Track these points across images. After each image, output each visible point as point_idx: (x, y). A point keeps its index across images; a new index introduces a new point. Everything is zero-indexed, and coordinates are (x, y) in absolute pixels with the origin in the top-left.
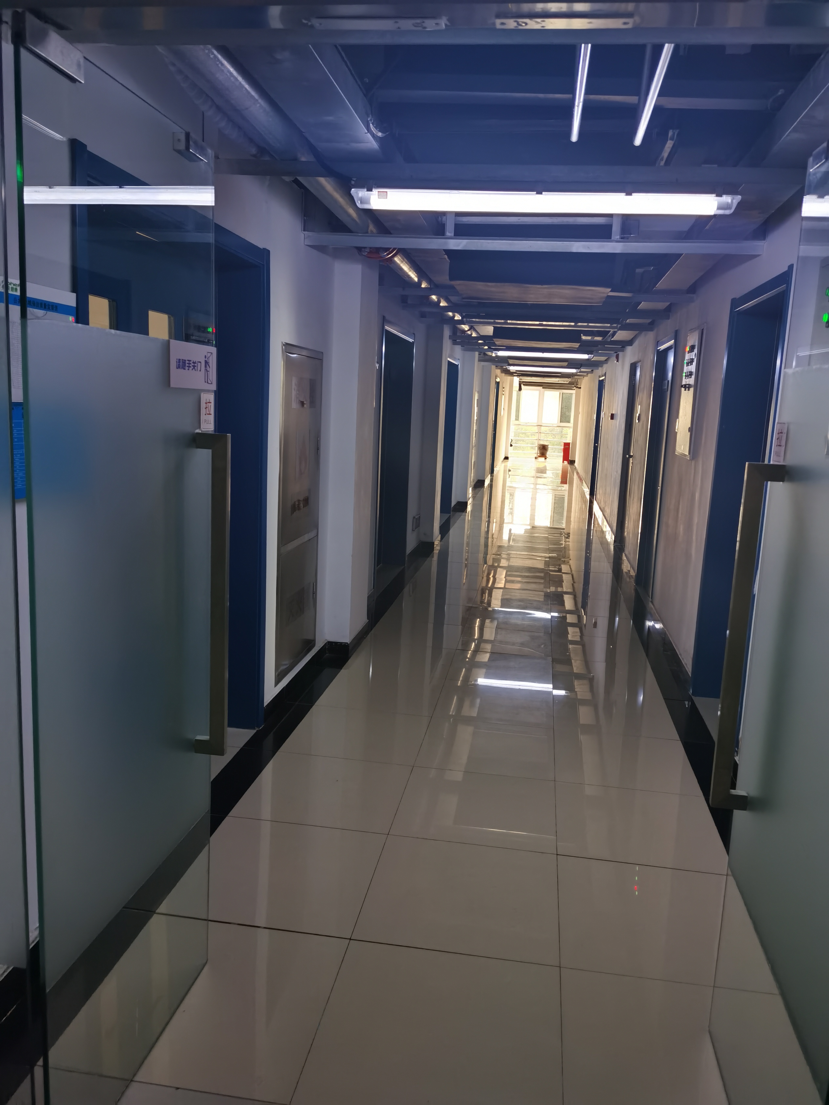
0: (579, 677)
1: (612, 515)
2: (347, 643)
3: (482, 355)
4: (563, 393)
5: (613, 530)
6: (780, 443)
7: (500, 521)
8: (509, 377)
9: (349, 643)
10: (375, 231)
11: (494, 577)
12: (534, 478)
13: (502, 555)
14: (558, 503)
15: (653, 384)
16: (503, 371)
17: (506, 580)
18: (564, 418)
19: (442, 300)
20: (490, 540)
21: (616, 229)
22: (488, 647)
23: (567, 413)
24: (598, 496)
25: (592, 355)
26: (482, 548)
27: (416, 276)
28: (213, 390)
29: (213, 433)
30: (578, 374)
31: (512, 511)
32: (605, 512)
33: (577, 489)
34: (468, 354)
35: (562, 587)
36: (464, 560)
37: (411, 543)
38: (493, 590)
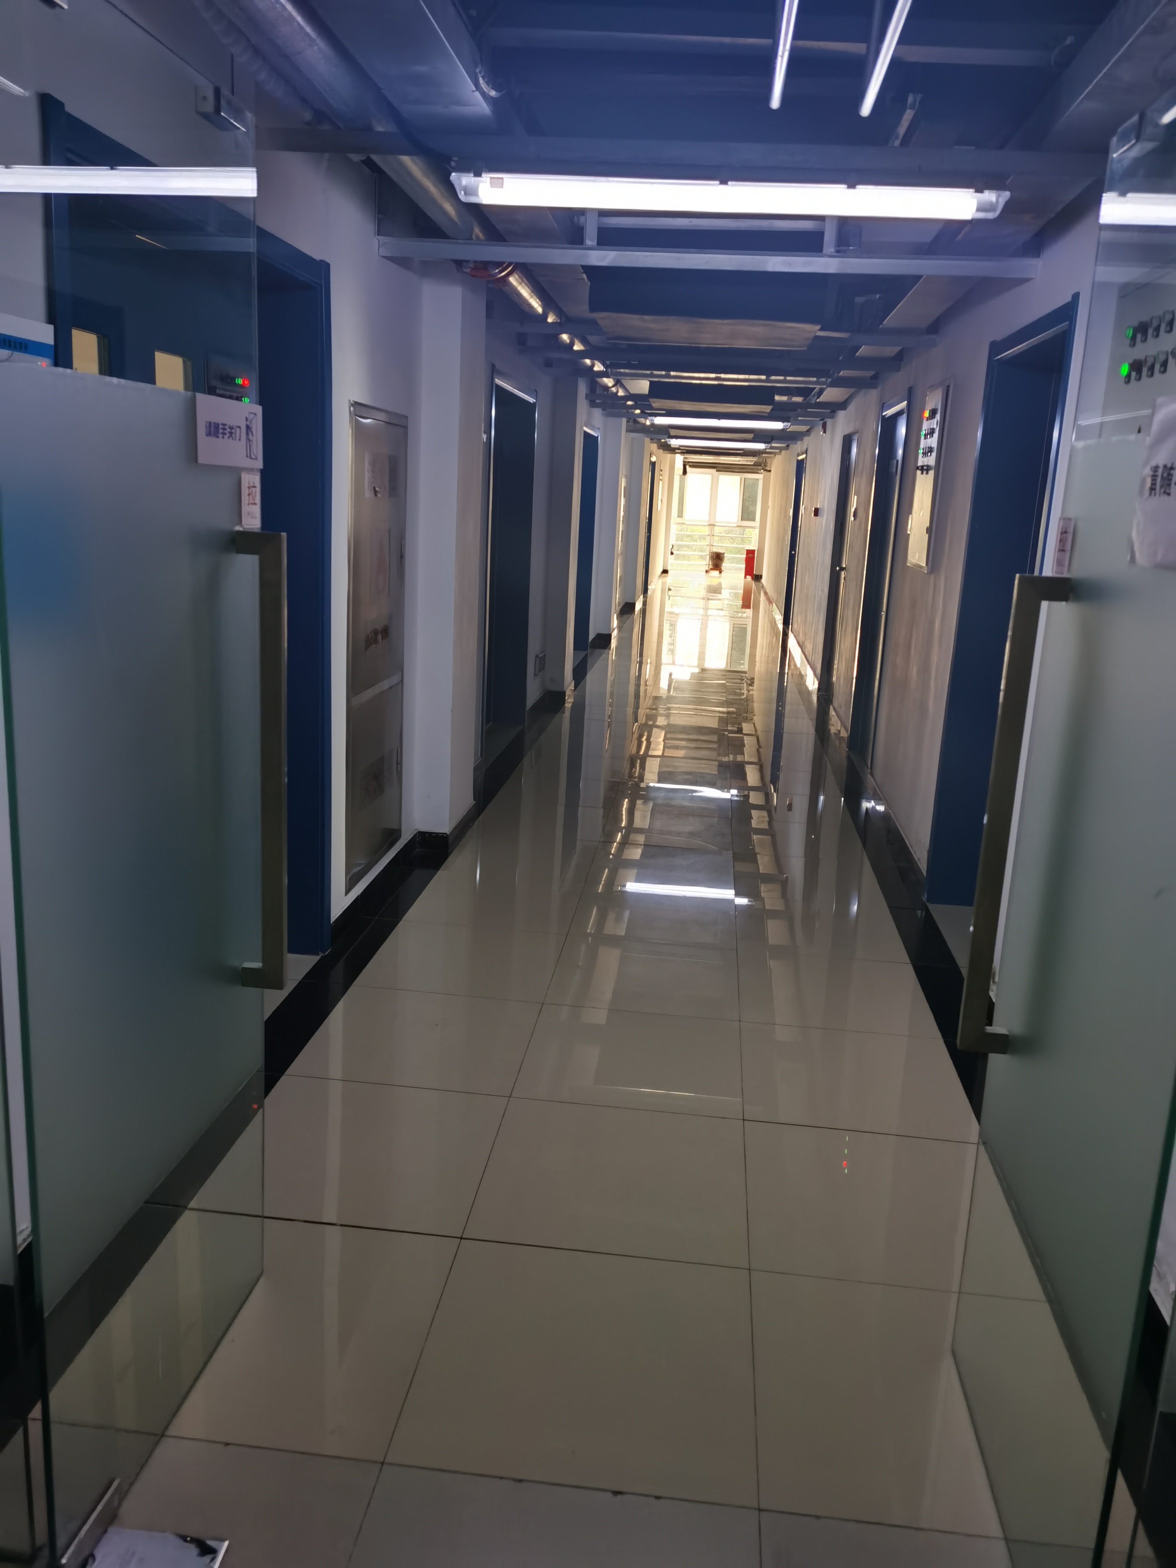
0: (767, 879)
1: (815, 653)
2: (446, 834)
3: (631, 423)
4: (745, 479)
5: (817, 673)
6: (1064, 545)
7: (656, 662)
8: (669, 455)
9: (448, 833)
10: (481, 236)
11: (648, 740)
12: (705, 601)
13: (659, 709)
14: (738, 636)
15: (876, 465)
16: (661, 446)
17: (665, 744)
18: (747, 514)
19: (576, 341)
20: (642, 688)
21: (830, 237)
22: (641, 839)
23: (751, 508)
24: (795, 626)
25: (789, 424)
26: (631, 699)
27: (540, 305)
28: (257, 469)
29: (259, 531)
30: (767, 450)
31: (672, 647)
32: (805, 649)
33: (765, 616)
34: (612, 421)
35: (743, 754)
36: (607, 716)
37: (533, 693)
38: (646, 759)
